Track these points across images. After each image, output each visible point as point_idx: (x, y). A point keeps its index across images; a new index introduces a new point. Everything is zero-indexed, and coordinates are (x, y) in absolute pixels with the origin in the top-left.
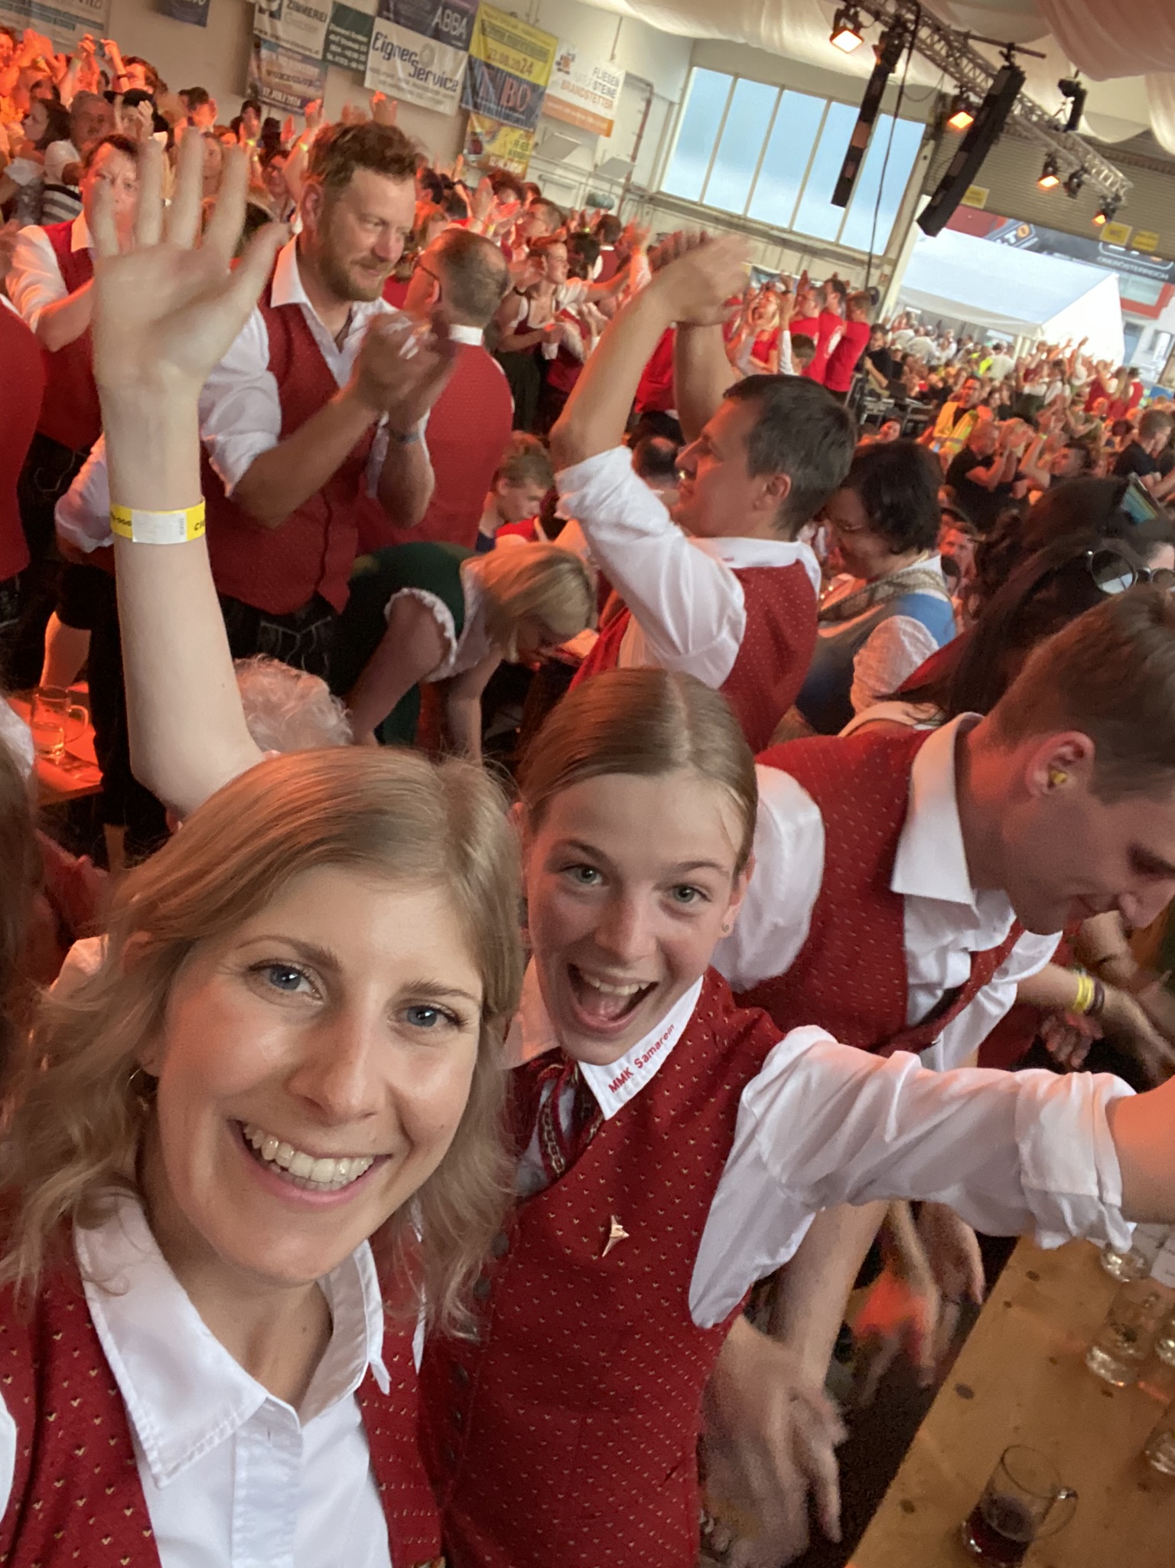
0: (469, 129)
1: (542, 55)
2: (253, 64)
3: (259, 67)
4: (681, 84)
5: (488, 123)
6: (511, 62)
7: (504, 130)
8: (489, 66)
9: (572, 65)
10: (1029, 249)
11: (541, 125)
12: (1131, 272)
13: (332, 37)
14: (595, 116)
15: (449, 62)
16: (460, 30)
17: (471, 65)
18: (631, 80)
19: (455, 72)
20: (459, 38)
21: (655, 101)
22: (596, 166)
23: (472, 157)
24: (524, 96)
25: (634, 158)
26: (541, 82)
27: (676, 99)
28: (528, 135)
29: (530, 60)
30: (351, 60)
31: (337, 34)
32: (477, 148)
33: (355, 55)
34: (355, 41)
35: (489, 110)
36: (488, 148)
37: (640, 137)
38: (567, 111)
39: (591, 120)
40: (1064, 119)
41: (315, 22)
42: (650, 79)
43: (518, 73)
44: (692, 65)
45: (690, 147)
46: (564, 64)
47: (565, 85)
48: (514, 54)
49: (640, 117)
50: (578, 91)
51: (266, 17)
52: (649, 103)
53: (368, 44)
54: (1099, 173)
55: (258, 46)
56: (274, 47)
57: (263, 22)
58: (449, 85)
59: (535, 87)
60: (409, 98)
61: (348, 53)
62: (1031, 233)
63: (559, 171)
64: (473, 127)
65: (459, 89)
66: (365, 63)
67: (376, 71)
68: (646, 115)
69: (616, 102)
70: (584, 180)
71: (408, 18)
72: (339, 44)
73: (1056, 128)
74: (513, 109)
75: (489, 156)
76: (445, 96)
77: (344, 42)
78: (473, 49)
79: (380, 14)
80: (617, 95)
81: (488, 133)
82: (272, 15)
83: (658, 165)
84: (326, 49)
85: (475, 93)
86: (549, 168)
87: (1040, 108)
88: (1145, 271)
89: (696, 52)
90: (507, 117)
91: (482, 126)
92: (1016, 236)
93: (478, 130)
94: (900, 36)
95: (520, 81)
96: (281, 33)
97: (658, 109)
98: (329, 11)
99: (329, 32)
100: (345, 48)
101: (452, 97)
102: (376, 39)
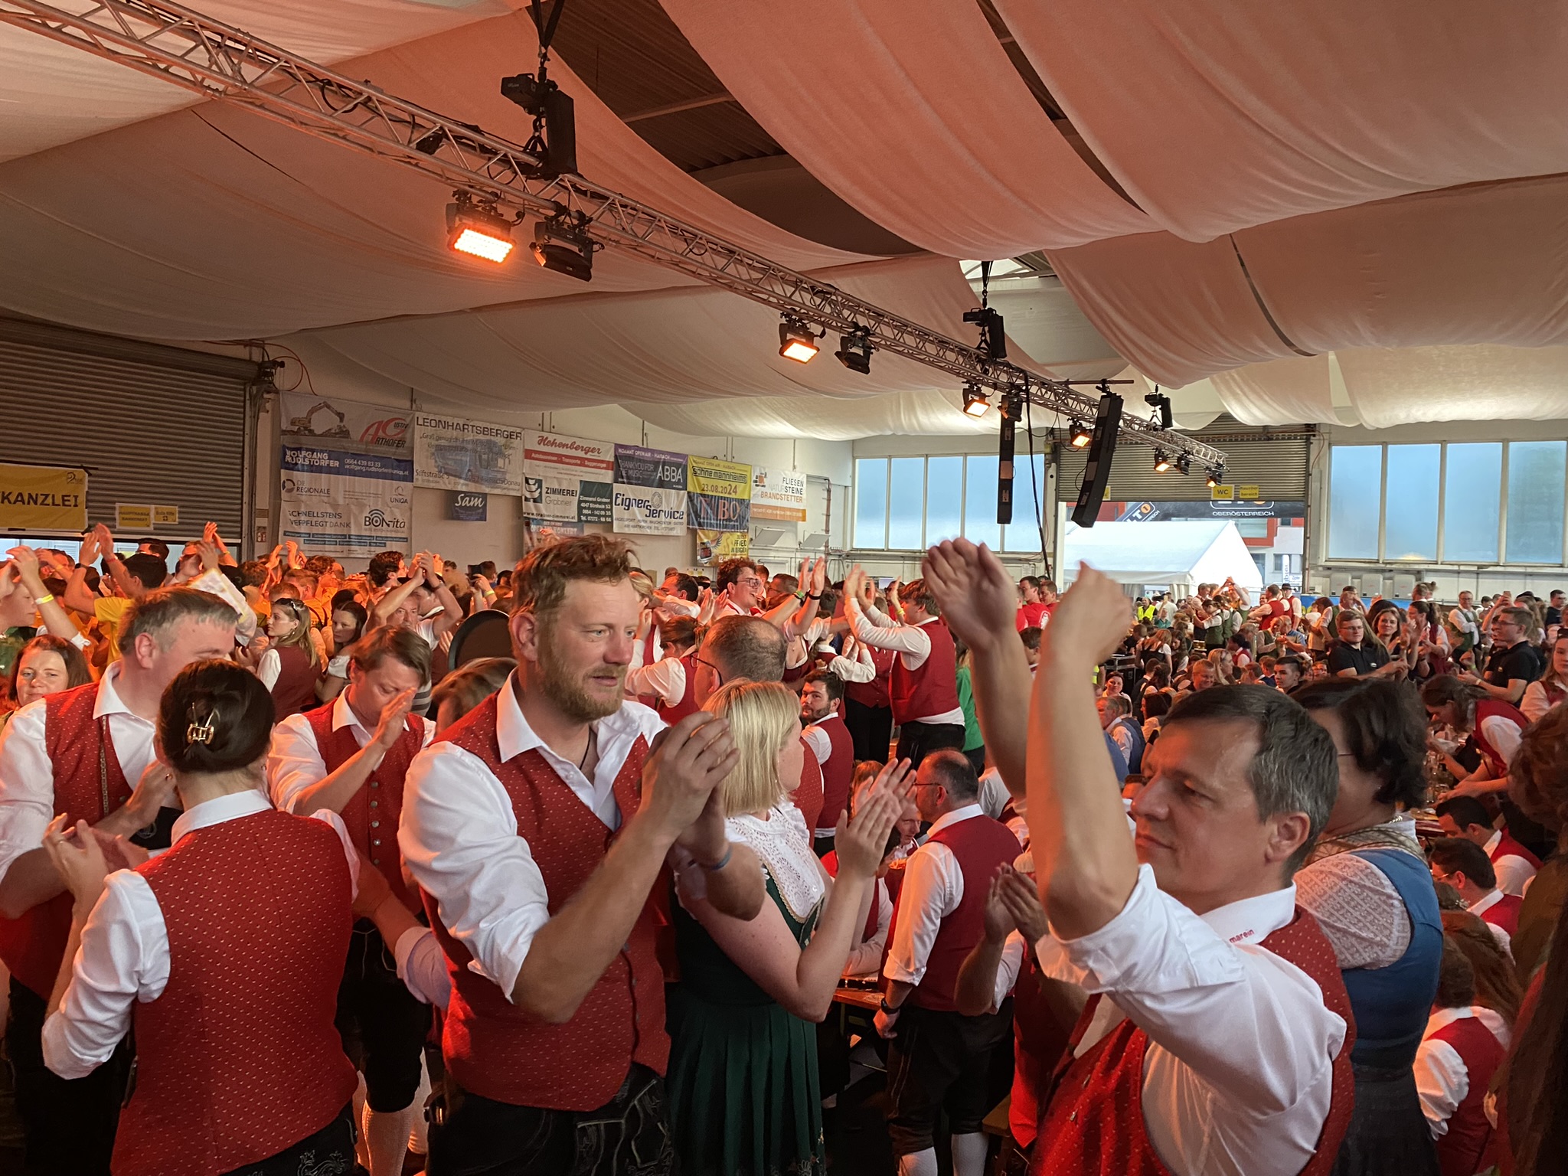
0: (698, 542)
1: (743, 478)
2: (527, 537)
3: (531, 539)
4: (850, 473)
5: (712, 534)
6: (720, 489)
7: (725, 536)
8: (704, 496)
9: (766, 481)
10: (1155, 519)
11: (751, 526)
12: (1242, 517)
13: (583, 505)
14: (791, 510)
15: (674, 500)
16: (679, 476)
17: (690, 497)
18: (811, 479)
19: (680, 505)
20: (678, 482)
21: (833, 489)
22: (800, 544)
23: (705, 560)
24: (735, 511)
25: (827, 531)
26: (746, 497)
27: (849, 483)
28: (744, 535)
29: (733, 484)
30: (599, 516)
31: (586, 502)
32: (707, 552)
33: (603, 513)
34: (600, 503)
35: (711, 525)
36: (715, 551)
37: (828, 516)
38: (769, 511)
39: (788, 513)
40: (1159, 421)
41: (568, 498)
42: (826, 476)
43: (727, 495)
44: (854, 458)
45: (869, 513)
46: (759, 481)
47: (763, 495)
48: (721, 483)
49: (825, 502)
50: (774, 496)
51: (531, 503)
52: (829, 491)
53: (611, 503)
54: (1198, 452)
55: (528, 524)
56: (539, 522)
57: (529, 507)
58: (677, 515)
59: (742, 501)
60: (649, 532)
61: (598, 513)
62: (1152, 508)
63: (773, 554)
64: (701, 539)
65: (685, 516)
66: (611, 516)
67: (621, 520)
68: (829, 500)
69: (804, 496)
70: (793, 555)
71: (638, 479)
72: (589, 508)
73: (1155, 429)
74: (729, 520)
75: (717, 556)
76: (675, 524)
77: (592, 505)
78: (690, 488)
79: (616, 481)
80: (804, 492)
81: (712, 541)
82: (535, 501)
83: (847, 531)
84: (580, 513)
85: (698, 516)
86: (765, 553)
87: (1138, 418)
88: (1254, 514)
89: (855, 449)
90: (726, 527)
91: (707, 537)
92: (1141, 513)
93: (705, 541)
94: (1017, 395)
95: (730, 500)
96: (544, 512)
97: (837, 494)
98: (578, 488)
99: (580, 502)
100: (593, 509)
101: (681, 524)
102: (617, 498)
